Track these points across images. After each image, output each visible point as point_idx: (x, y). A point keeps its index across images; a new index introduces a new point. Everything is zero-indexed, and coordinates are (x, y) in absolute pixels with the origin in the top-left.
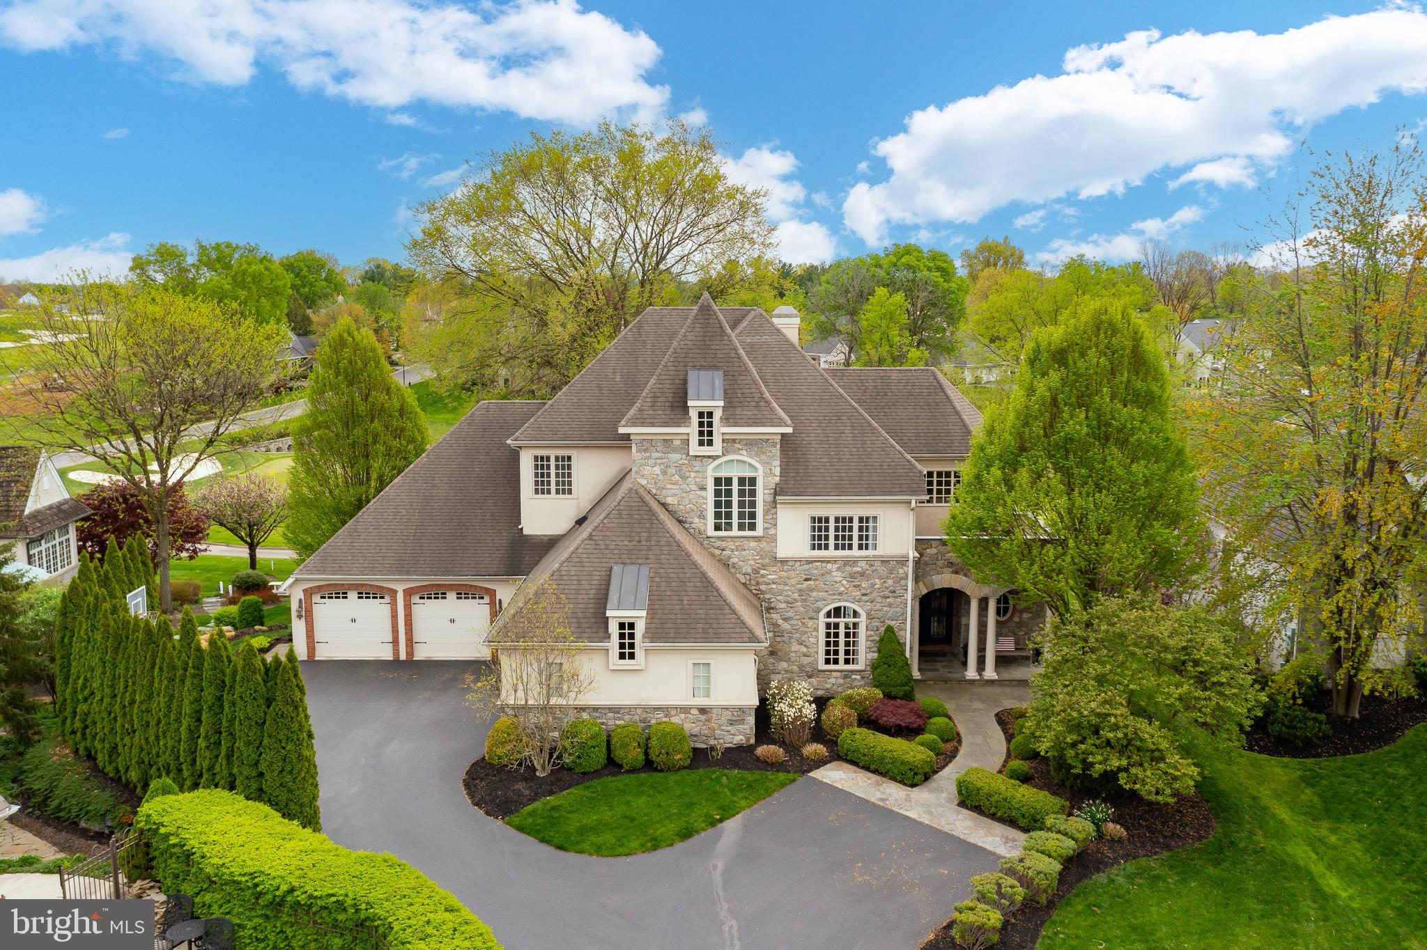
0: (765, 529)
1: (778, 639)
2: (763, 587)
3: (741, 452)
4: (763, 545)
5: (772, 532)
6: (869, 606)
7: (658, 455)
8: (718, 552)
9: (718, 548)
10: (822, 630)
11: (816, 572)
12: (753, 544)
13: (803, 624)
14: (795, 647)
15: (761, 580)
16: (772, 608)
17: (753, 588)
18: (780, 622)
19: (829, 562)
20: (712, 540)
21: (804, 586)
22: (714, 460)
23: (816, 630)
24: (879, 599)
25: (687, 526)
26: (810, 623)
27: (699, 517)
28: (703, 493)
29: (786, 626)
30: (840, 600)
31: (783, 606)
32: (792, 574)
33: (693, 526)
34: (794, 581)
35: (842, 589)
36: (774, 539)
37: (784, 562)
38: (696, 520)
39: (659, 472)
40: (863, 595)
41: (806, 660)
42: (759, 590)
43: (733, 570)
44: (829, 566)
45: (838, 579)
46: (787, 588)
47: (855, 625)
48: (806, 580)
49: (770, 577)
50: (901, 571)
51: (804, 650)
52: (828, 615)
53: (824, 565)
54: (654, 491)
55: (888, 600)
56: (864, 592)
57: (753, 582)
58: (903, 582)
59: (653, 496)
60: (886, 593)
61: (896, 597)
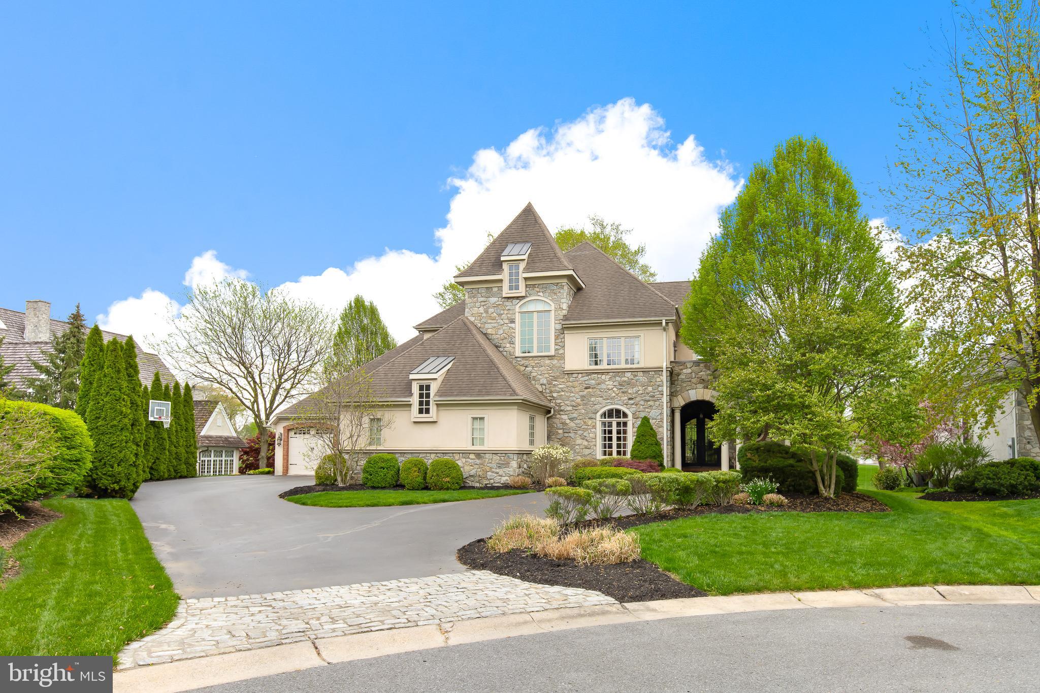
0: (556, 350)
1: (566, 435)
2: (555, 395)
3: (539, 294)
4: (555, 362)
5: (561, 352)
6: (634, 408)
7: (482, 299)
8: (522, 368)
9: (522, 365)
10: (599, 429)
11: (593, 382)
12: (547, 362)
13: (585, 422)
14: (579, 441)
15: (553, 389)
16: (562, 411)
17: (548, 395)
18: (568, 421)
19: (603, 373)
20: (519, 359)
21: (585, 393)
22: (520, 300)
23: (594, 427)
24: (642, 403)
25: (501, 349)
26: (590, 422)
27: (510, 343)
28: (513, 325)
29: (572, 424)
30: (612, 404)
31: (570, 408)
32: (576, 384)
33: (506, 349)
34: (577, 389)
35: (614, 395)
36: (562, 357)
37: (570, 373)
38: (508, 345)
39: (482, 311)
40: (630, 399)
41: (587, 452)
42: (553, 396)
43: (533, 382)
44: (603, 377)
45: (610, 387)
46: (572, 394)
47: (625, 424)
48: (586, 388)
49: (561, 386)
50: (658, 380)
51: (586, 443)
52: (604, 415)
53: (599, 376)
54: (479, 325)
55: (649, 403)
56: (630, 396)
57: (548, 391)
58: (660, 389)
59: (478, 329)
60: (647, 398)
61: (655, 401)
